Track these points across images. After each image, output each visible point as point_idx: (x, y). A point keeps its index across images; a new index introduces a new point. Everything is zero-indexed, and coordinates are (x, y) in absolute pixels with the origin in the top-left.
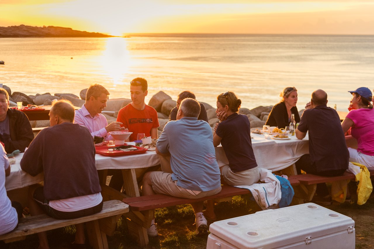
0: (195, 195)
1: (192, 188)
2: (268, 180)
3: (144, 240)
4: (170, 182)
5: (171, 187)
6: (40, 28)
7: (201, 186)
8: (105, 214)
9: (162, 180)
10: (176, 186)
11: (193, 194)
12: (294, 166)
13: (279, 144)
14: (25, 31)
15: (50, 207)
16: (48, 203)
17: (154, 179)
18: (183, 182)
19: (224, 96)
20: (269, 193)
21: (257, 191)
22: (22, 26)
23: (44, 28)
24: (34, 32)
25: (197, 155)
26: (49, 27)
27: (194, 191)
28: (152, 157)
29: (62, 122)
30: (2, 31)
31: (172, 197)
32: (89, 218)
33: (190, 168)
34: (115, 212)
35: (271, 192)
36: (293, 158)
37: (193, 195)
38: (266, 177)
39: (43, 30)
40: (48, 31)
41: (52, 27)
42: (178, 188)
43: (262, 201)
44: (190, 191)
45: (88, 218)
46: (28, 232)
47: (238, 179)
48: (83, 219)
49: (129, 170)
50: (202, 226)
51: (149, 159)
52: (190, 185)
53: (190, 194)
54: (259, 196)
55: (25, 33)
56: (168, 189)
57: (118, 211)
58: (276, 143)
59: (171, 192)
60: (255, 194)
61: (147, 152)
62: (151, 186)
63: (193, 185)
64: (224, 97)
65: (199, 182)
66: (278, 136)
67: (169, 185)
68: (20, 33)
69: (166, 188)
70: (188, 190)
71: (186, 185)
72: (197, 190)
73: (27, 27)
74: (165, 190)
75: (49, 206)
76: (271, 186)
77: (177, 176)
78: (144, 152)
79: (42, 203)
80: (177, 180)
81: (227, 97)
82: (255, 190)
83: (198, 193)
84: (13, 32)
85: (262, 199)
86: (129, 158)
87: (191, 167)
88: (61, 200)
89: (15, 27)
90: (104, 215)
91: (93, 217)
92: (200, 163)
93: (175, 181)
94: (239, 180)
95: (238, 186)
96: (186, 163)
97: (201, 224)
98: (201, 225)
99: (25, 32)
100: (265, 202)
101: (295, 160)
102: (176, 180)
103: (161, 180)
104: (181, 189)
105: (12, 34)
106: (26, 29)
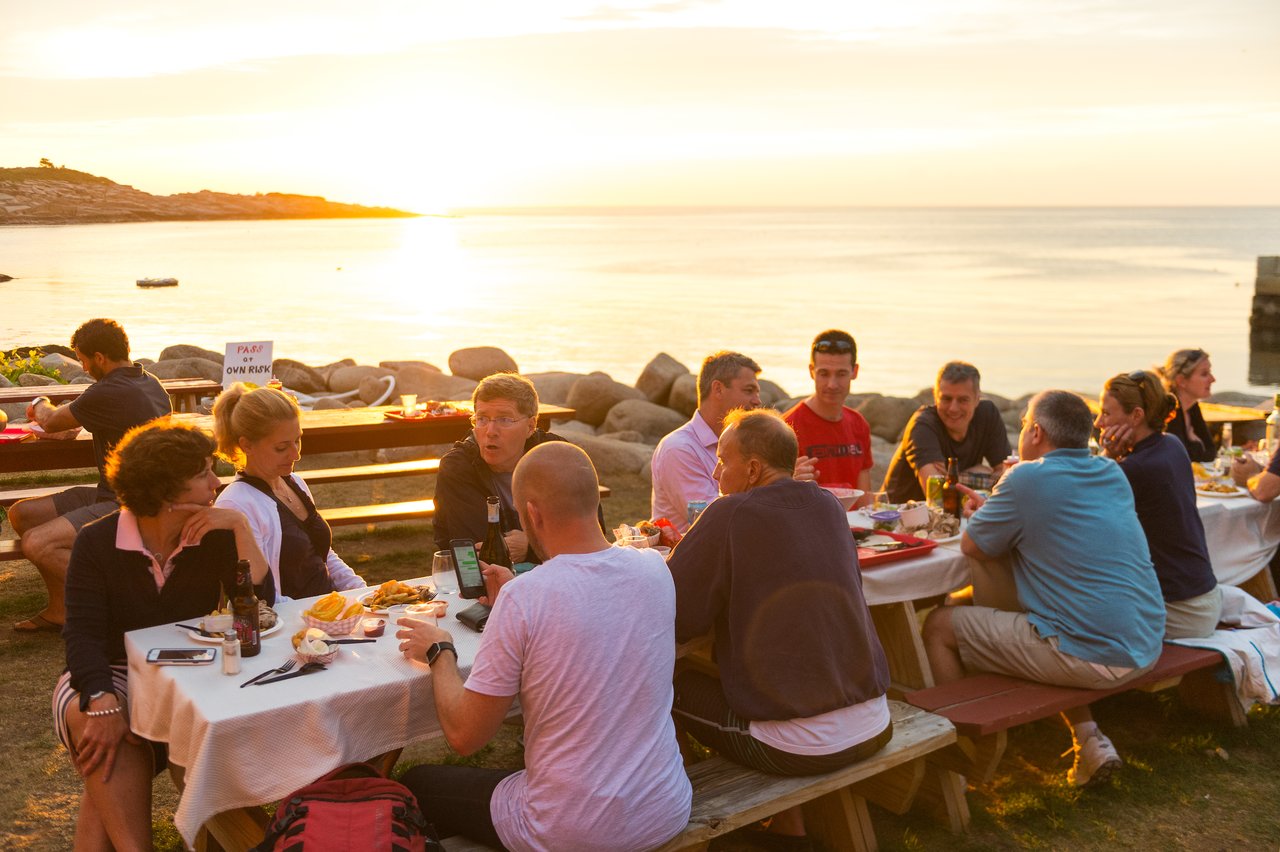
0: (1113, 678)
1: (1106, 661)
2: (1251, 621)
3: (959, 812)
4: (1032, 642)
5: (1033, 657)
6: (250, 198)
7: (1134, 654)
8: (903, 754)
9: (999, 634)
10: (1054, 653)
11: (1108, 675)
12: (1269, 572)
13: (1233, 511)
14: (212, 204)
15: (755, 740)
16: (747, 728)
17: (967, 631)
18: (1080, 642)
19: (1133, 383)
20: (1271, 659)
21: (1242, 654)
22: (205, 194)
23: (259, 196)
24: (233, 206)
25: (1116, 563)
26: (270, 195)
27: (1113, 669)
28: (954, 566)
29: (773, 478)
30: (156, 205)
31: (1035, 683)
32: (866, 768)
33: (1099, 599)
34: (927, 745)
35: (1275, 655)
36: (1264, 548)
37: (1107, 680)
38: (1244, 610)
39: (254, 202)
40: (270, 205)
41: (277, 195)
42: (1063, 662)
43: (1254, 681)
44: (1101, 669)
45: (860, 770)
46: (720, 826)
47: (1178, 620)
48: (853, 773)
49: (899, 605)
50: (1109, 765)
51: (947, 570)
52: (1101, 651)
53: (1100, 675)
54: (1244, 669)
55: (213, 210)
56: (1023, 661)
57: (933, 741)
58: (1227, 510)
59: (1036, 670)
60: (1235, 664)
61: (934, 550)
62: (955, 650)
63: (1111, 651)
64: (1133, 386)
65: (1128, 639)
66: (1211, 487)
67: (1029, 650)
68: (201, 210)
69: (1013, 656)
70: (1094, 665)
71: (1088, 649)
72: (1123, 665)
73: (217, 195)
74: (1010, 664)
75: (749, 736)
76: (1268, 637)
77: (1056, 623)
78: (924, 550)
79: (720, 727)
80: (1056, 637)
81: (1142, 385)
82: (1235, 651)
83: (1122, 672)
84: (183, 208)
85: (1255, 677)
86: (901, 573)
87: (1103, 598)
88: (796, 721)
89: (188, 196)
90: (900, 755)
91: (876, 765)
92: (1124, 583)
93: (1050, 640)
94: (1180, 623)
95: (1178, 641)
96: (1088, 587)
97: (1107, 756)
98: (1107, 762)
99: (213, 207)
100: (1263, 686)
101: (1267, 555)
102: (1052, 637)
103: (995, 634)
104: (1073, 661)
105: (180, 214)
106: (214, 201)
